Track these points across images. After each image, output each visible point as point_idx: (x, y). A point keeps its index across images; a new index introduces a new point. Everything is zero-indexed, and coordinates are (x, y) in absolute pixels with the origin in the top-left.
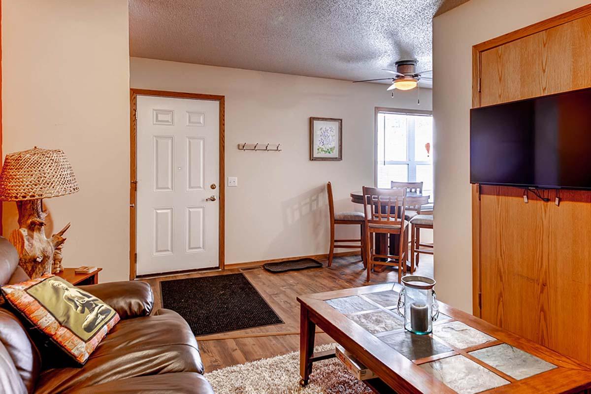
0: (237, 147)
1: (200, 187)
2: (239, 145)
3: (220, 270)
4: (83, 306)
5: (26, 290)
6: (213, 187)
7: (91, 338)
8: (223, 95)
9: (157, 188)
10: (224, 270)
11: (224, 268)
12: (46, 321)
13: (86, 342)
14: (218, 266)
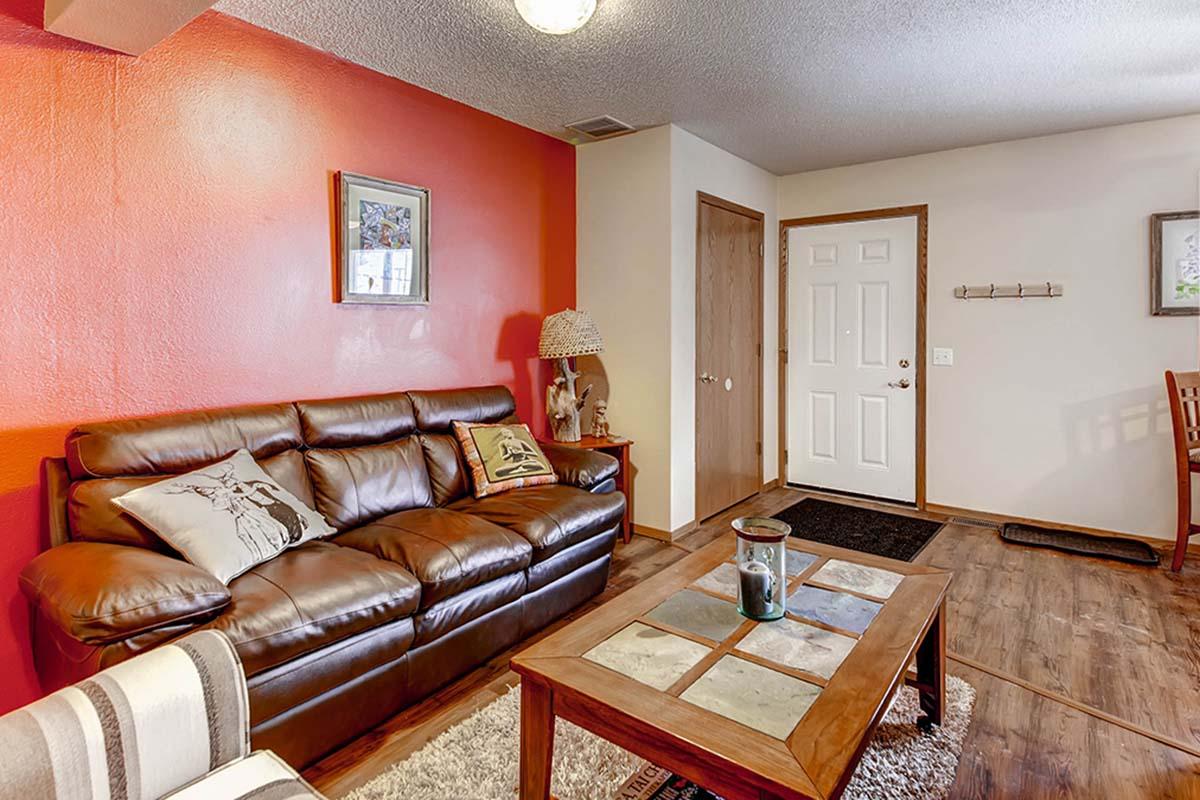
0: (953, 293)
1: (880, 363)
2: (955, 290)
3: (917, 509)
4: (513, 455)
5: (470, 429)
6: (904, 364)
7: (496, 482)
8: (925, 203)
9: (815, 361)
10: (923, 510)
11: (924, 507)
12: (473, 456)
13: (490, 482)
14: (914, 501)
